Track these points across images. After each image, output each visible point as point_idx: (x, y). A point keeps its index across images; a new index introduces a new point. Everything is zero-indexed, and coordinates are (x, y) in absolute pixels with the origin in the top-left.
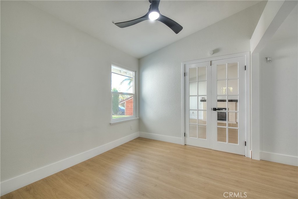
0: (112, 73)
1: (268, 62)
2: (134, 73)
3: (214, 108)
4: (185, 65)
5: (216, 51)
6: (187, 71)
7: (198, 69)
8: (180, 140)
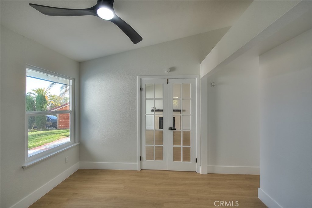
0: (27, 77)
1: (213, 86)
2: (71, 81)
3: (170, 128)
4: (141, 79)
5: (172, 69)
6: (144, 87)
7: (155, 85)
8: (135, 166)
